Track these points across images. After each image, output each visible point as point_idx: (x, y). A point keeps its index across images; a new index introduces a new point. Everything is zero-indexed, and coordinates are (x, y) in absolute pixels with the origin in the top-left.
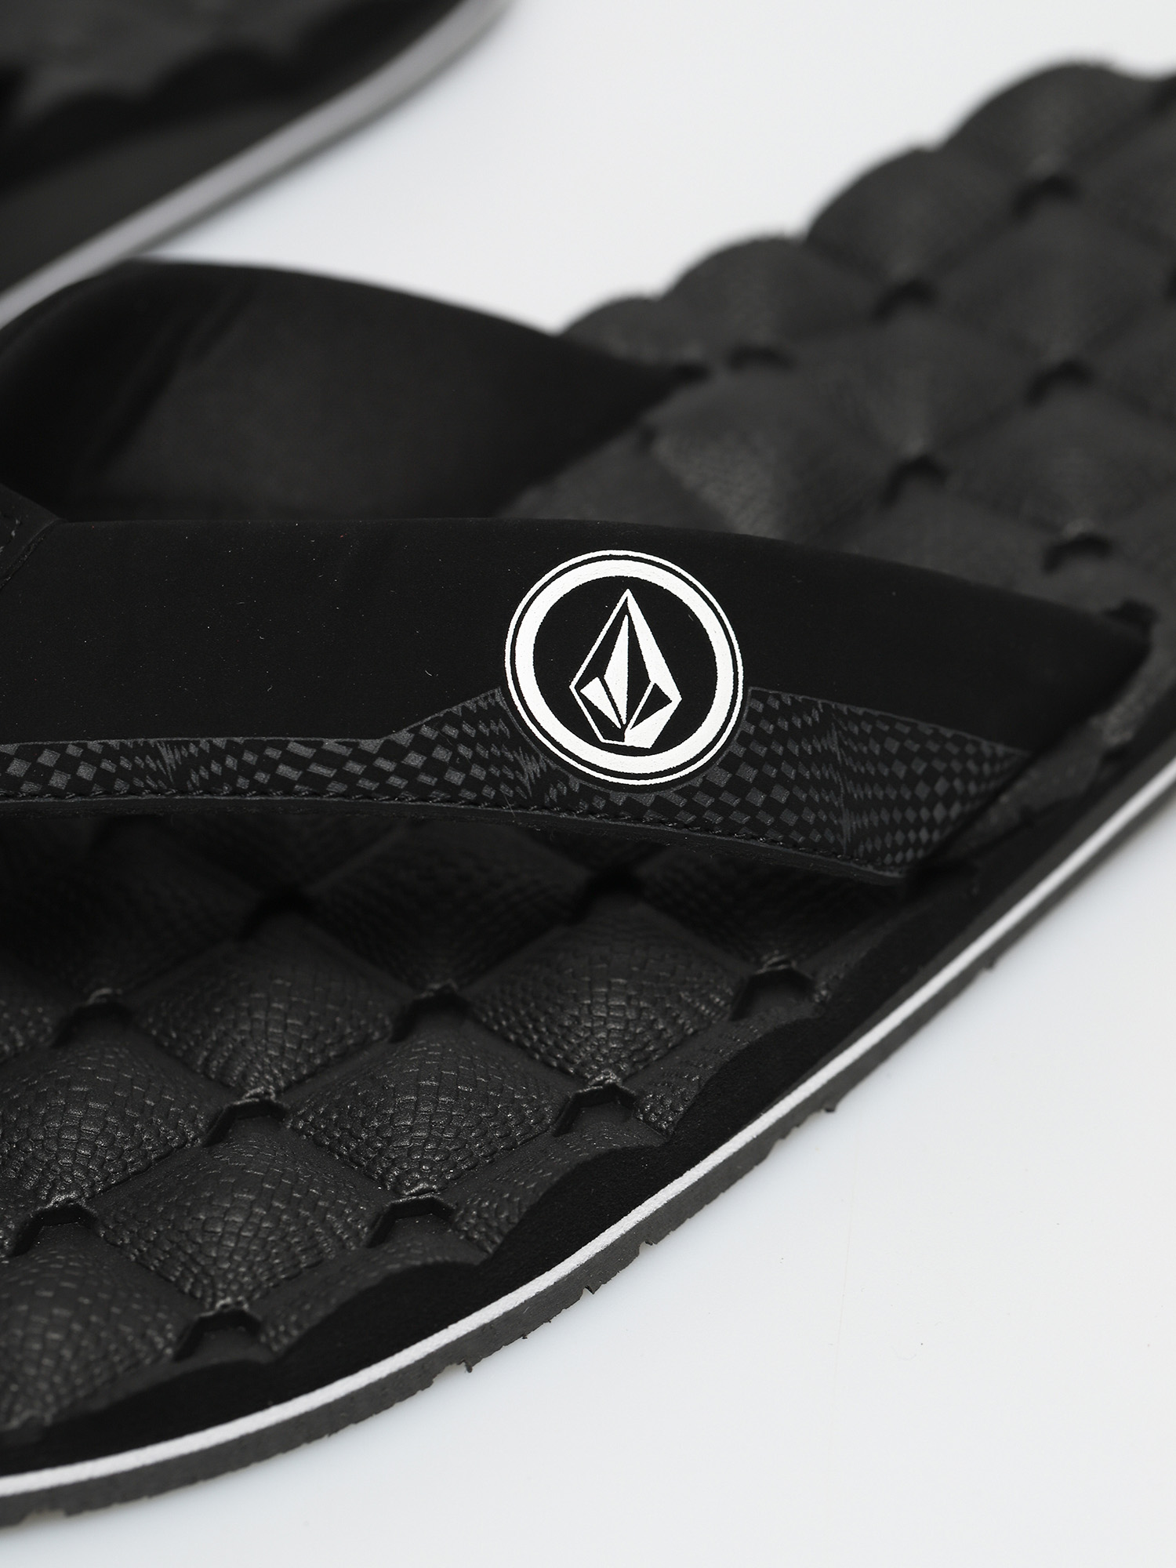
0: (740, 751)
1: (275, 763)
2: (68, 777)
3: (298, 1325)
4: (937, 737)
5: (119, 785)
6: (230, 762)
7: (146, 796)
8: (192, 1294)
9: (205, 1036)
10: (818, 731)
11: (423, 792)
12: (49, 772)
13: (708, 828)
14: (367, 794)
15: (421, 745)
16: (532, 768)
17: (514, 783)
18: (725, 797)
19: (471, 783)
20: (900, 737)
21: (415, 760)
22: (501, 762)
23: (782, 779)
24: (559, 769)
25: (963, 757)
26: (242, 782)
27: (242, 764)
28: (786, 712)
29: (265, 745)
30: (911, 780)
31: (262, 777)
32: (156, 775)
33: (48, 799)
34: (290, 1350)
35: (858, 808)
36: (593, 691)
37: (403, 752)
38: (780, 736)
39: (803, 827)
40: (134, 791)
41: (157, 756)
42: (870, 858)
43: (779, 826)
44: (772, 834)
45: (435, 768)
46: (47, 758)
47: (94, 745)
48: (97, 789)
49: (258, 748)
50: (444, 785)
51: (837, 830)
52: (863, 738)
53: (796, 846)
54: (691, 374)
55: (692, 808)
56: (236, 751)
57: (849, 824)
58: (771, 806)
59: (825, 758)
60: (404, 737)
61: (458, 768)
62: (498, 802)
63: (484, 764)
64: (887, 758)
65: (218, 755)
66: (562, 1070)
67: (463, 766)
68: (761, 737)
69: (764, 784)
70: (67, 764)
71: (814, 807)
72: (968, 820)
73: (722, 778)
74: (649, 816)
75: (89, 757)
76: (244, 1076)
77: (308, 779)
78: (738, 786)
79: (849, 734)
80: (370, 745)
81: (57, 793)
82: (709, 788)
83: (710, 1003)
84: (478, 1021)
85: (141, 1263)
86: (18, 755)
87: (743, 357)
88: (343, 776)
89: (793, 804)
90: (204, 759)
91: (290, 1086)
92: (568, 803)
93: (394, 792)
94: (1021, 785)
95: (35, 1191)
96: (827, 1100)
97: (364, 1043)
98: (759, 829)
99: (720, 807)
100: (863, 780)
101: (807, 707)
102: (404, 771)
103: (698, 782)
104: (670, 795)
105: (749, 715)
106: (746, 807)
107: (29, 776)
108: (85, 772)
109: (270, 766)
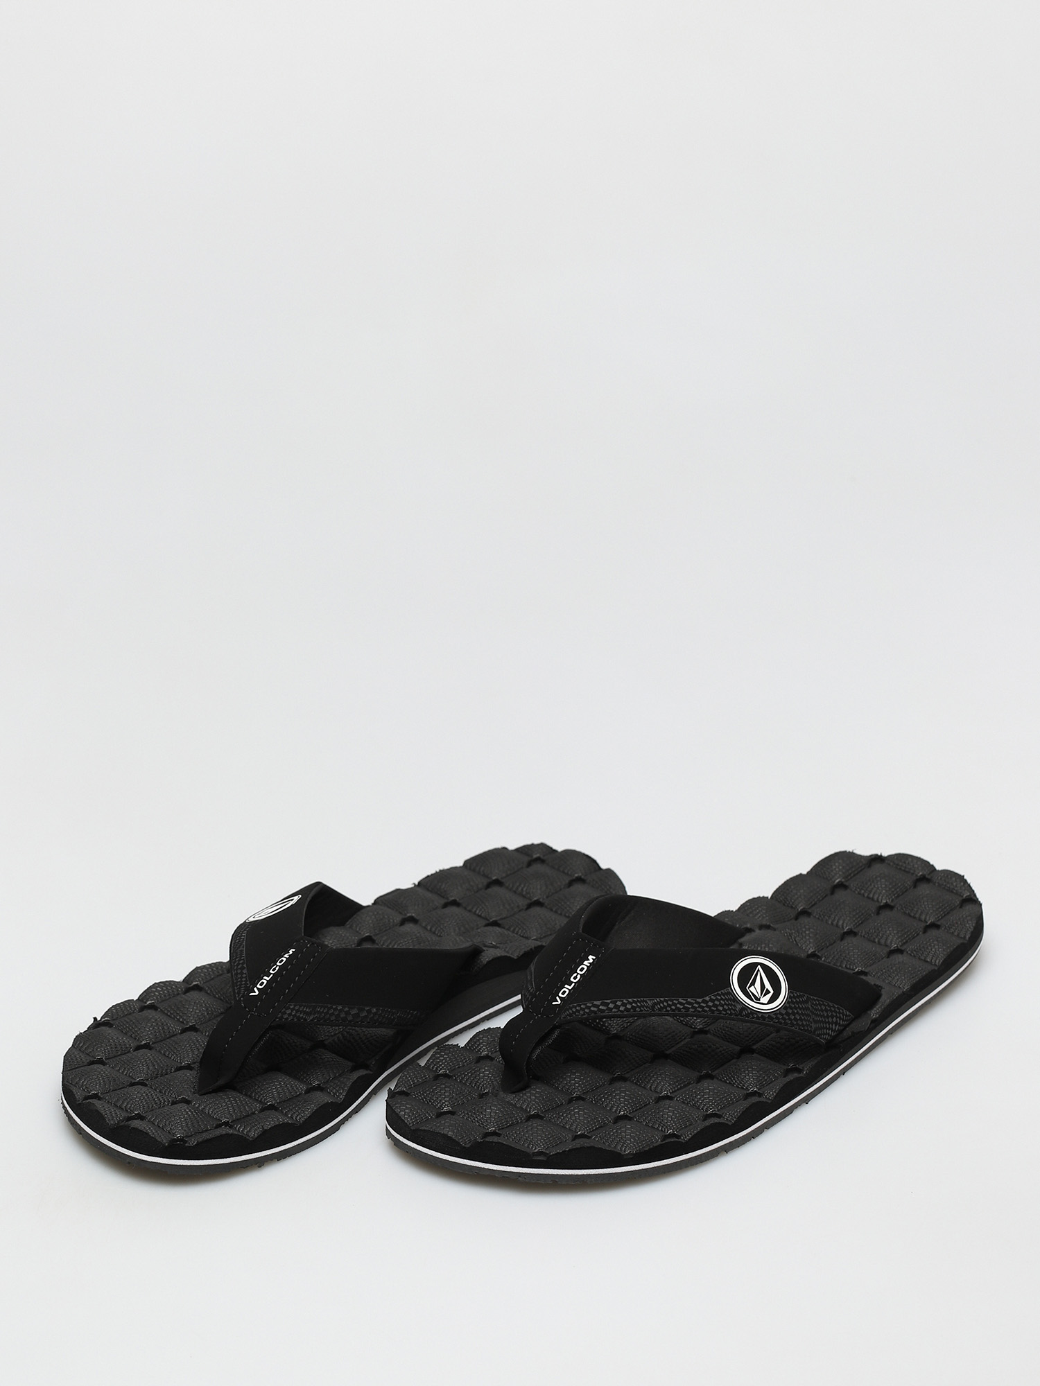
0: (788, 1006)
1: (676, 1004)
2: (624, 1008)
3: (691, 1134)
4: (834, 1007)
5: (637, 1009)
6: (665, 1004)
7: (644, 1012)
8: (662, 1130)
9: (649, 1081)
10: (806, 1002)
11: (713, 1012)
12: (619, 1006)
13: (781, 1024)
14: (699, 1012)
15: (711, 1000)
16: (739, 1007)
17: (734, 1010)
18: (785, 1016)
19: (724, 1010)
20: (824, 1005)
21: (711, 1004)
22: (731, 1005)
23: (798, 1013)
24: (745, 1007)
25: (839, 1013)
26: (668, 1009)
27: (668, 1004)
28: (798, 997)
29: (674, 1000)
30: (828, 1017)
31: (673, 1007)
32: (647, 1007)
33: (619, 1013)
34: (689, 1140)
35: (816, 1022)
36: (752, 989)
37: (708, 1002)
38: (797, 1003)
39: (803, 1025)
40: (641, 1011)
41: (646, 1002)
42: (818, 1035)
43: (797, 1024)
44: (796, 1026)
45: (715, 1005)
46: (619, 1003)
47: (630, 1000)
48: (632, 1010)
49: (672, 1001)
50: (718, 1010)
51: (811, 1027)
52: (816, 1005)
53: (801, 1030)
54: (749, 930)
55: (777, 1018)
56: (667, 1001)
57: (814, 1026)
58: (795, 1019)
59: (807, 1009)
60: (707, 998)
61: (721, 1006)
62: (731, 1014)
63: (727, 1005)
64: (822, 1010)
65: (662, 1002)
66: (742, 1088)
67: (722, 1006)
68: (792, 1002)
69: (794, 1014)
70: (624, 1005)
71: (806, 1021)
72: (841, 1032)
73: (784, 1012)
74: (767, 1019)
75: (629, 1003)
76: (661, 1089)
77: (684, 1008)
78: (787, 1014)
79: (813, 1003)
80: (700, 1000)
81: (621, 1011)
82: (780, 1013)
83: (777, 1073)
84: (718, 1079)
85: (647, 1125)
86: (611, 1002)
87: (761, 927)
88: (693, 1007)
89: (801, 1019)
90: (659, 1003)
91: (673, 1092)
92: (747, 1015)
93: (706, 1011)
94: (851, 1026)
95: (616, 1111)
96: (806, 1101)
97: (689, 1084)
98: (793, 1025)
99: (783, 1019)
100: (816, 1015)
101: (803, 996)
102: (708, 1006)
103: (778, 1012)
104: (772, 1015)
105: (789, 997)
106: (790, 1019)
107: (614, 1007)
108: (629, 1006)
109: (675, 1005)
